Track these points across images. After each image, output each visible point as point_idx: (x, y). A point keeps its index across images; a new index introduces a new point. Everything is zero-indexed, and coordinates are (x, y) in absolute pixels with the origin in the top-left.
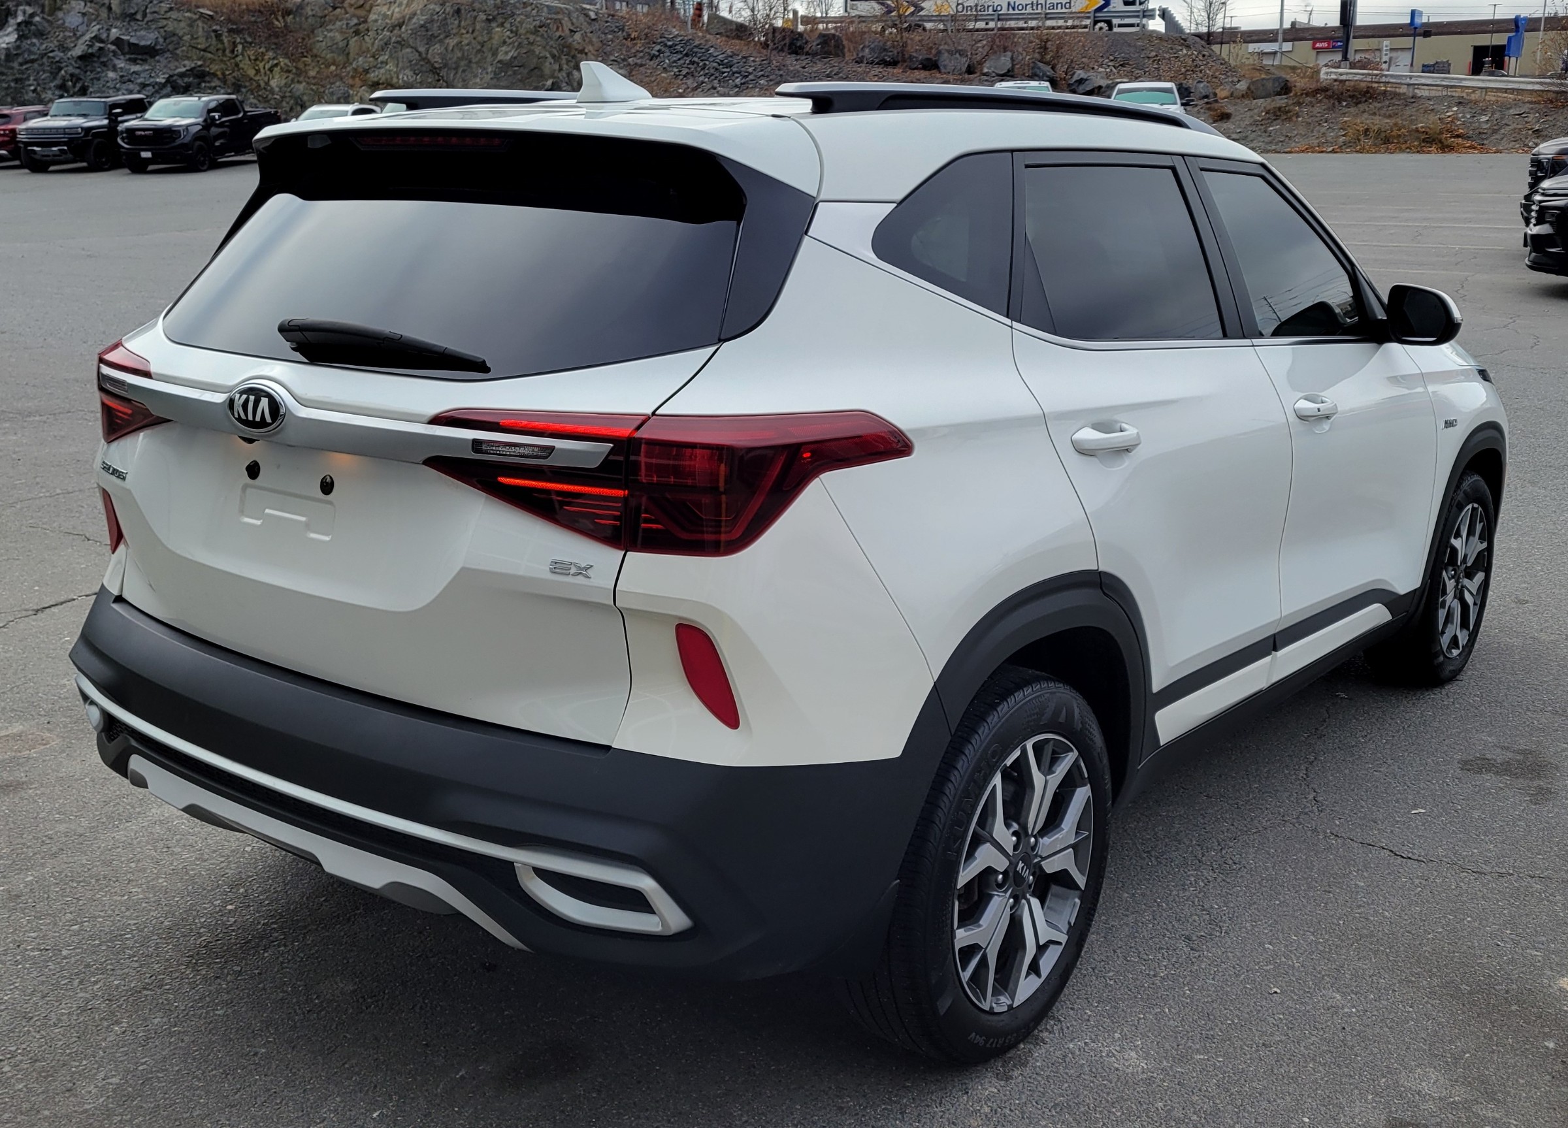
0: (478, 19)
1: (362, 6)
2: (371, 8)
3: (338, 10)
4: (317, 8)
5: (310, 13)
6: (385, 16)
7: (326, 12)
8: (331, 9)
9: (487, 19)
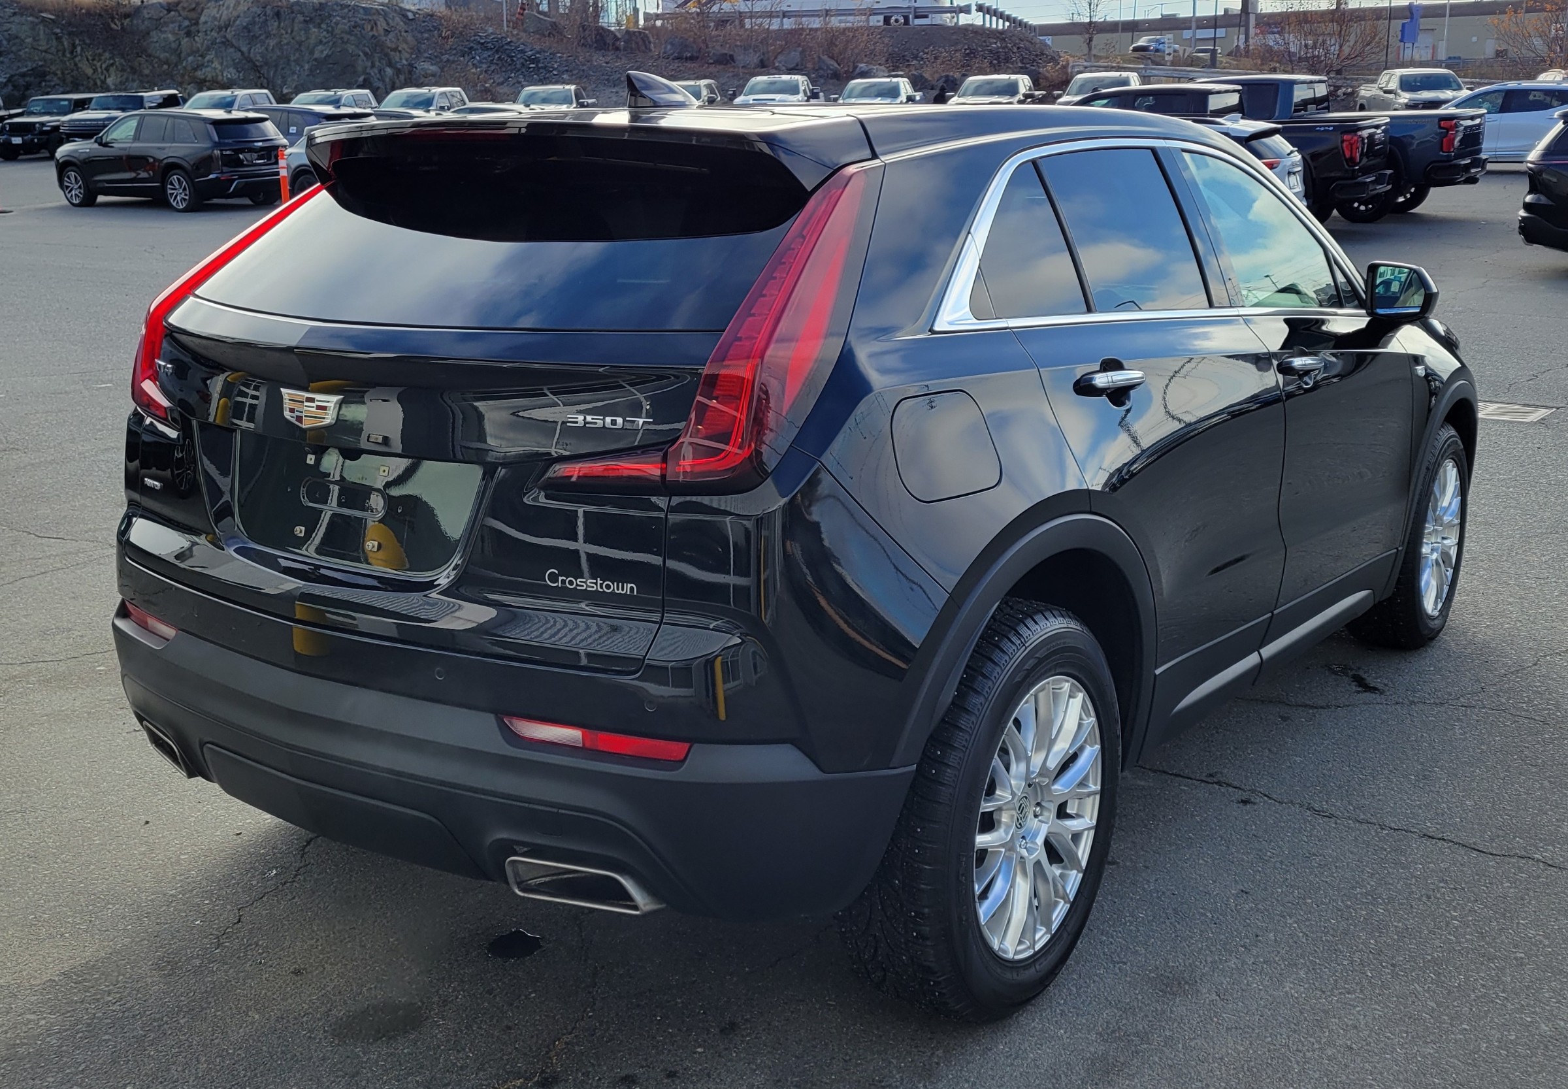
0: (296, 21)
1: (194, 9)
2: (202, 11)
3: (173, 13)
4: (152, 12)
5: (147, 16)
6: (215, 18)
7: (162, 15)
8: (166, 12)
9: (305, 21)
